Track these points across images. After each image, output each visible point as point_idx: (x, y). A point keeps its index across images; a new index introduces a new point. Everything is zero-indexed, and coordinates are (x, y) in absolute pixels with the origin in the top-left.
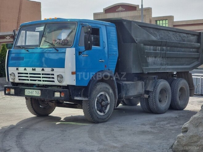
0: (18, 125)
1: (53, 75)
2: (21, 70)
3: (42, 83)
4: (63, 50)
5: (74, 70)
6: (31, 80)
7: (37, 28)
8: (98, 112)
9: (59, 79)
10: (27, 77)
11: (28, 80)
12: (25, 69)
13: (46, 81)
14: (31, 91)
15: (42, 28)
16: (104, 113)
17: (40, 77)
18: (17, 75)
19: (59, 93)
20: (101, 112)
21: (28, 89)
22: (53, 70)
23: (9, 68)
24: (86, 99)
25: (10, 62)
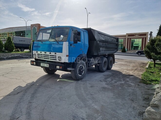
0: (37, 81)
1: (56, 56)
2: (39, 52)
3: (49, 60)
4: (62, 43)
5: (68, 54)
6: (44, 58)
7: (47, 31)
8: (79, 75)
9: (59, 59)
10: (42, 56)
11: (43, 58)
12: (41, 52)
13: (52, 59)
14: (44, 64)
15: (50, 31)
16: (82, 75)
17: (49, 57)
18: (37, 55)
19: (59, 67)
20: (80, 75)
21: (42, 63)
22: (56, 54)
23: (33, 51)
24: (74, 69)
25: (34, 48)
